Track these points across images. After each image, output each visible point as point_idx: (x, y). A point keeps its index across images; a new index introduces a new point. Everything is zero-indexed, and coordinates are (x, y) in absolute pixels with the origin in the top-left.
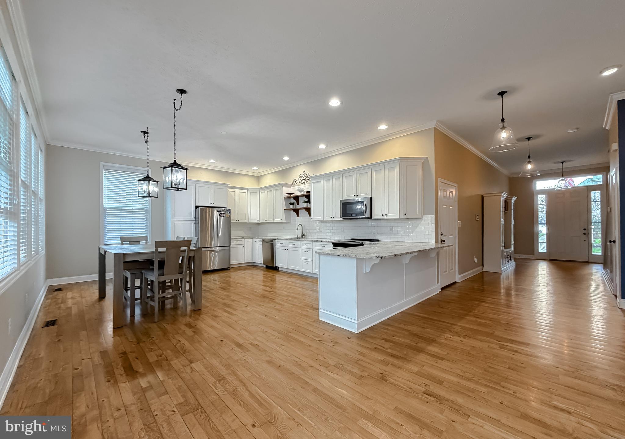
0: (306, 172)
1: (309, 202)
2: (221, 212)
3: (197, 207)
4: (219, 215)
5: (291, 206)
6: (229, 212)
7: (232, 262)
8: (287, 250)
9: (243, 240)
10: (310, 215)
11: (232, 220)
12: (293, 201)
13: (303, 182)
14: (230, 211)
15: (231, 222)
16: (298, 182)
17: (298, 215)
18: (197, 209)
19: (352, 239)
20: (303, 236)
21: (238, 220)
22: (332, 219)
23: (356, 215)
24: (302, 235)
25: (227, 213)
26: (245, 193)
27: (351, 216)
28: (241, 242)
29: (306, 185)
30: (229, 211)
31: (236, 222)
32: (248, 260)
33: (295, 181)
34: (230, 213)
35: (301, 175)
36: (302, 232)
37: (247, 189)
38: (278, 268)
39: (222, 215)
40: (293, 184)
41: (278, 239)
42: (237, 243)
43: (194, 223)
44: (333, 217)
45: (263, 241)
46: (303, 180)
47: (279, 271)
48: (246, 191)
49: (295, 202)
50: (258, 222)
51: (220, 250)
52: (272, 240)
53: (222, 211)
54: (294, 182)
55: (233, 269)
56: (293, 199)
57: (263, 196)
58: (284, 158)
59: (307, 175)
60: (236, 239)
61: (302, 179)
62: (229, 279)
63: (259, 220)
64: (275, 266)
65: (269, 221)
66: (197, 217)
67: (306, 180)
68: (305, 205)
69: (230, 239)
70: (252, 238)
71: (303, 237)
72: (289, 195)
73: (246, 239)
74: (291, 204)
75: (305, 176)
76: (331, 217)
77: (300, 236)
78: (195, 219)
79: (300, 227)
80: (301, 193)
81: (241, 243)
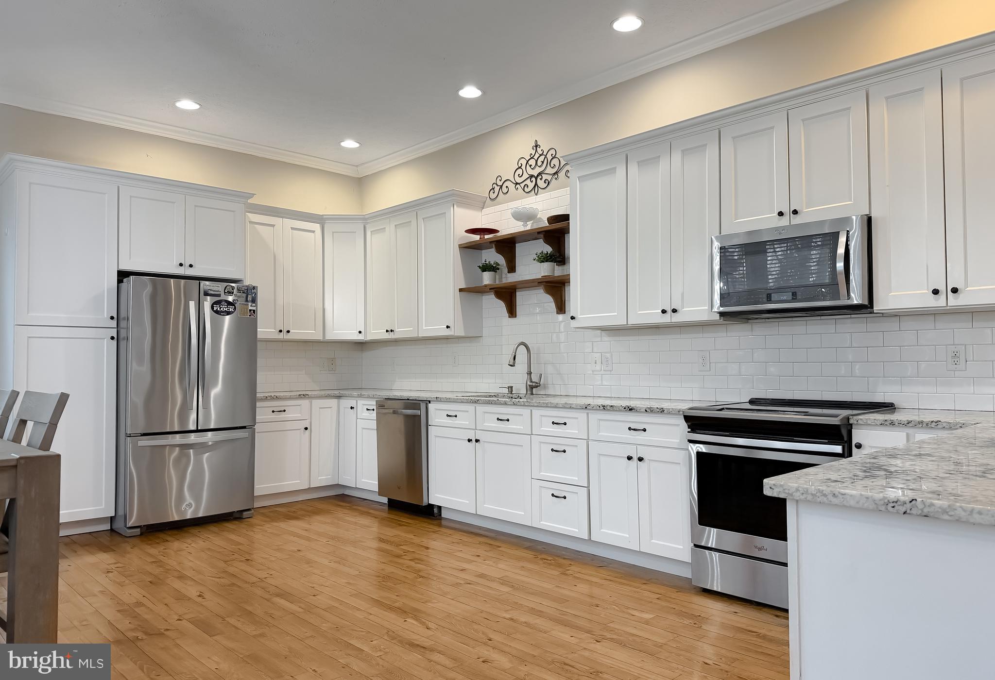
0: (544, 147)
1: (559, 256)
2: (219, 295)
3: (123, 275)
4: (212, 308)
5: (487, 278)
6: (250, 298)
7: (261, 487)
8: (477, 441)
9: (305, 403)
10: (561, 308)
11: (265, 330)
12: (492, 256)
13: (531, 185)
14: (256, 294)
15: (260, 336)
16: (512, 186)
17: (512, 312)
18: (124, 285)
19: (752, 402)
20: (532, 388)
21: (288, 332)
22: (667, 319)
23: (794, 294)
24: (529, 383)
25: (242, 301)
26: (314, 232)
27: (769, 300)
28: (297, 411)
29: (543, 196)
30: (250, 294)
31: (281, 336)
32: (322, 479)
33: (500, 183)
34: (254, 301)
35: (524, 162)
36: (530, 373)
37: (320, 220)
38: (436, 510)
39: (224, 308)
40: (493, 196)
41: (438, 399)
42: (283, 415)
43: (112, 338)
44: (674, 311)
45: (381, 406)
46: (531, 176)
47: (440, 525)
48: (317, 227)
49: (501, 260)
50: (361, 337)
51: (217, 444)
52: (414, 404)
53: (222, 293)
54: (497, 189)
55: (263, 515)
56: (493, 251)
57: (376, 241)
58: (462, 88)
59: (549, 157)
60: (277, 398)
61: (526, 176)
62: (244, 566)
63: (363, 331)
64: (425, 503)
65: (402, 332)
66: (123, 314)
67: (545, 177)
68: (545, 270)
69: (253, 400)
70: (339, 397)
71: (532, 394)
72: (477, 237)
73: (314, 401)
74: (486, 268)
75: (539, 163)
76: (664, 312)
77: (521, 388)
78: (114, 323)
79: (522, 351)
80: (524, 226)
81: (297, 415)
